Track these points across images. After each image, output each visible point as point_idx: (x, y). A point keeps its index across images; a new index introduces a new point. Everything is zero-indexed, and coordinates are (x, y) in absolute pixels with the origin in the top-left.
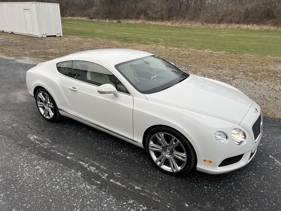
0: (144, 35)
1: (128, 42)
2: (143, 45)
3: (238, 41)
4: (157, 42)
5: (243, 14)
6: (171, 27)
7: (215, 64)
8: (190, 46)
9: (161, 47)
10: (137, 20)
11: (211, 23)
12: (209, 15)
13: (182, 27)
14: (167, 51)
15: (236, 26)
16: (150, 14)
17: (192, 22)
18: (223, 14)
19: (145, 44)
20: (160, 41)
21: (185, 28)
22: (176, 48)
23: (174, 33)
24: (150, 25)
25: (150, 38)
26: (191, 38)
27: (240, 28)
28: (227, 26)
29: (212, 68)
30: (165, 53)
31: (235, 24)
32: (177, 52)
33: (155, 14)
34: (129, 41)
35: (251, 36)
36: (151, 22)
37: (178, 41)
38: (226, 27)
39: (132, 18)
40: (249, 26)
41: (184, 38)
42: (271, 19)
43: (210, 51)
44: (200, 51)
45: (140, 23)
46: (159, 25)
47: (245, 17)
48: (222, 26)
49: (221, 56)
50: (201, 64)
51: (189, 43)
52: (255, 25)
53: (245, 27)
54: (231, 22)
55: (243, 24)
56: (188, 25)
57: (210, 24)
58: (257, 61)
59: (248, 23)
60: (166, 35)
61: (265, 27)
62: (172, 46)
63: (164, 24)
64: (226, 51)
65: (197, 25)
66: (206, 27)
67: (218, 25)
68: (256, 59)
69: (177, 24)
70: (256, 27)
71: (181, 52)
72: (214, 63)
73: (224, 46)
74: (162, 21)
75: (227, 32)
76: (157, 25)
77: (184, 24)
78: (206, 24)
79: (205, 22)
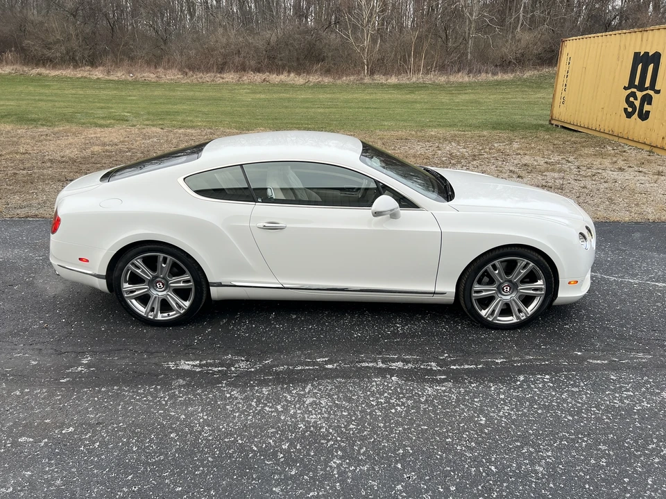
5: (264, 53)
6: (108, 81)
11: (202, 72)
13: (135, 82)
15: (258, 77)
16: (33, 49)
17: (156, 68)
18: (223, 51)
21: (148, 84)
23: (129, 96)
24: (44, 77)
27: (267, 81)
28: (240, 78)
31: (254, 72)
38: (239, 81)
40: (283, 77)
42: (318, 61)
45: (10, 73)
46: (71, 78)
47: (269, 58)
48: (230, 77)
52: (292, 75)
53: (275, 78)
54: (243, 68)
55: (270, 72)
56: (151, 76)
57: (201, 74)
59: (279, 70)
61: (314, 79)
63: (85, 74)
65: (172, 75)
66: (195, 81)
67: (219, 75)
70: (296, 79)
74: (76, 66)
75: (248, 91)
76: (66, 77)
77: (139, 75)
78: (191, 72)
79: (190, 69)
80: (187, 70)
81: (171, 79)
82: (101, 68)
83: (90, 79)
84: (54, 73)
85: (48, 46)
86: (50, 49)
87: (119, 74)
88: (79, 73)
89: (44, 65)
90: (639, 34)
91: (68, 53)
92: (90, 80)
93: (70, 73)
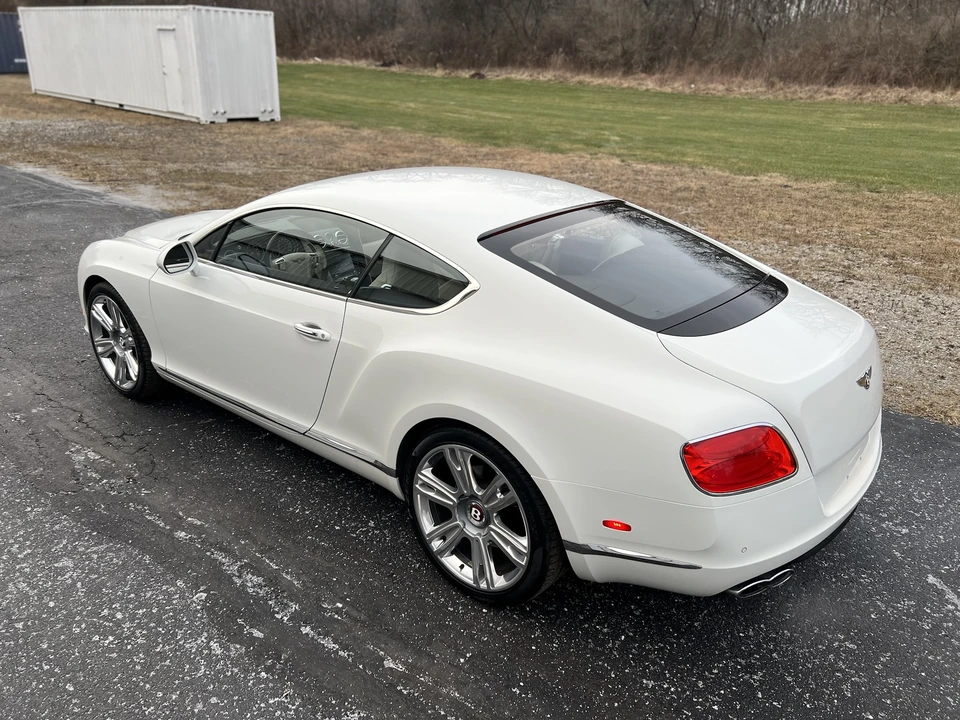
0: (555, 122)
1: (495, 145)
2: (543, 155)
3: (893, 145)
4: (595, 145)
5: (921, 53)
6: (657, 94)
7: (787, 227)
8: (711, 161)
9: (605, 161)
10: (539, 70)
11: (800, 83)
12: (795, 53)
13: (694, 96)
14: (623, 175)
15: (890, 94)
16: (585, 50)
17: (732, 76)
18: (847, 49)
19: (554, 150)
20: (608, 141)
21: (708, 99)
22: (657, 168)
23: (664, 115)
24: (584, 86)
25: (575, 132)
26: (722, 135)
27: (906, 101)
28: (860, 94)
29: (772, 239)
30: (617, 184)
31: (891, 86)
32: (659, 178)
33: (603, 49)
34: (501, 142)
35: (943, 130)
36: (587, 78)
37: (672, 142)
38: (854, 98)
39: (522, 64)
40: (940, 96)
41: (696, 132)
43: (780, 180)
44: (743, 177)
45: (550, 80)
46: (613, 88)
47: (927, 62)
48: (841, 93)
49: (816, 197)
50: (737, 224)
51: (710, 149)
53: (924, 97)
54: (874, 80)
55: (919, 86)
56: (718, 88)
57: (796, 87)
58: (949, 219)
59: (937, 83)
60: (634, 121)
62: (645, 160)
63: (633, 83)
64: (839, 180)
65: (751, 88)
66: (781, 97)
67: (825, 88)
68: (947, 212)
69: (678, 85)
71: (676, 182)
72: (788, 221)
73: (839, 162)
74: (627, 73)
75: (858, 115)
76: (609, 88)
77: (702, 86)
78: (782, 84)
79: (782, 78)
80: (775, 79)
81: (747, 94)
82: (656, 76)
83: (637, 89)
84: (597, 81)
85: (602, 46)
87: (676, 85)
88: (628, 83)
89: (591, 72)
91: (623, 55)
92: (635, 92)
93: (615, 82)
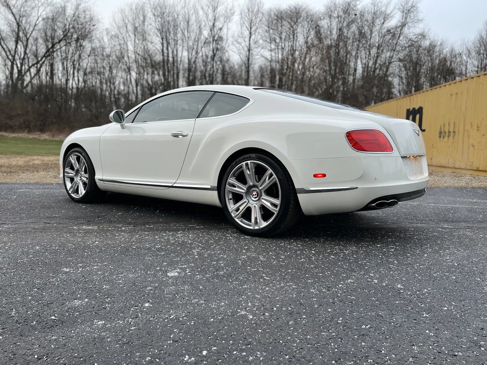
74: (30, 131)
82: (48, 133)
85: (10, 118)
86: (11, 120)
88: (31, 136)
89: (6, 131)
90: (408, 98)
91: (24, 123)
92: (39, 140)
93: (24, 136)
